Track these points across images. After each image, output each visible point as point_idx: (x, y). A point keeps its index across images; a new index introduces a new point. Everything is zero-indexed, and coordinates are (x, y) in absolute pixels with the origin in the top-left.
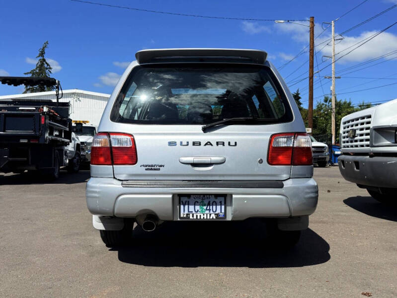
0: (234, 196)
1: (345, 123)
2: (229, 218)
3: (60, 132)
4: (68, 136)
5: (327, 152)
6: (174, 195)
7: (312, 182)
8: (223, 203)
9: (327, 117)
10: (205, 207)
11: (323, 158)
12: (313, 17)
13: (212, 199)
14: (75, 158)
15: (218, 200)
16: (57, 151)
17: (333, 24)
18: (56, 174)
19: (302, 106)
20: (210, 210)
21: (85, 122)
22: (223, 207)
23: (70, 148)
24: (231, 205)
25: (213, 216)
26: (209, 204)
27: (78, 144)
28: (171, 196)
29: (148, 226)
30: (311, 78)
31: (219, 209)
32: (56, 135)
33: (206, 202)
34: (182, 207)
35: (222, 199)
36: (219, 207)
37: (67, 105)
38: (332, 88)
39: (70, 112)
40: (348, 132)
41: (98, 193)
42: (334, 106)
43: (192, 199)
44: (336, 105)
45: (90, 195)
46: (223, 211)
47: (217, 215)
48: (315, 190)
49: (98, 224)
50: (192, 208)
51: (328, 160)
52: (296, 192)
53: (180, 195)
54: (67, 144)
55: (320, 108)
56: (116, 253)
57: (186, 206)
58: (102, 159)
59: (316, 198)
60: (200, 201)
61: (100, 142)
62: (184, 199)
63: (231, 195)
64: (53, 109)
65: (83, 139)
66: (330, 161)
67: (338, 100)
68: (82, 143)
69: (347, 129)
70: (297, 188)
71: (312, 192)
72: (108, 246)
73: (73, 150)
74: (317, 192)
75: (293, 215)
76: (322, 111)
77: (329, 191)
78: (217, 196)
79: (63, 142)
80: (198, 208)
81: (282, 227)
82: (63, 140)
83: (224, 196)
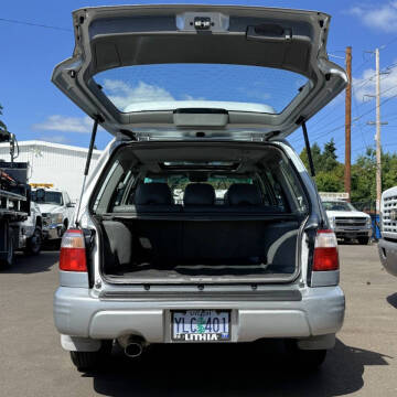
0: (241, 312)
1: (386, 199)
2: (235, 339)
3: (15, 202)
4: (26, 207)
5: (369, 225)
6: (165, 311)
7: (337, 292)
8: (227, 320)
9: (371, 175)
10: (204, 326)
11: (364, 233)
12: (350, 48)
13: (214, 315)
14: (34, 236)
15: (220, 316)
16: (11, 229)
17: (377, 52)
18: (9, 260)
19: (337, 160)
20: (210, 329)
21: (48, 186)
22: (227, 326)
23: (29, 223)
24: (237, 322)
25: (215, 337)
26: (209, 322)
27: (38, 217)
28: (161, 312)
29: (132, 349)
30: (348, 127)
31: (222, 329)
32: (10, 208)
33: (206, 318)
34: (175, 325)
35: (226, 315)
36: (221, 326)
37: (23, 166)
38: (376, 137)
39: (29, 174)
40: (390, 211)
41: (69, 308)
42: (379, 162)
43: (188, 317)
44: (382, 159)
45: (58, 310)
46: (227, 330)
47: (220, 335)
48: (342, 302)
49: (68, 344)
50: (187, 327)
51: (370, 235)
52: (317, 307)
53: (173, 311)
54: (24, 219)
55: (361, 162)
56: (91, 379)
57: (181, 325)
58: (74, 264)
59: (342, 313)
60: (197, 317)
61: (71, 242)
62: (177, 316)
63: (237, 311)
64: (5, 172)
65: (45, 208)
66: (373, 236)
67: (385, 153)
68: (44, 215)
69: (388, 208)
70: (319, 301)
71: (338, 306)
72: (80, 370)
73: (31, 225)
74: (344, 305)
75: (314, 334)
76: (364, 167)
77: (369, 283)
78: (219, 311)
79: (19, 216)
80: (195, 326)
81: (302, 346)
82: (20, 213)
83: (229, 311)
